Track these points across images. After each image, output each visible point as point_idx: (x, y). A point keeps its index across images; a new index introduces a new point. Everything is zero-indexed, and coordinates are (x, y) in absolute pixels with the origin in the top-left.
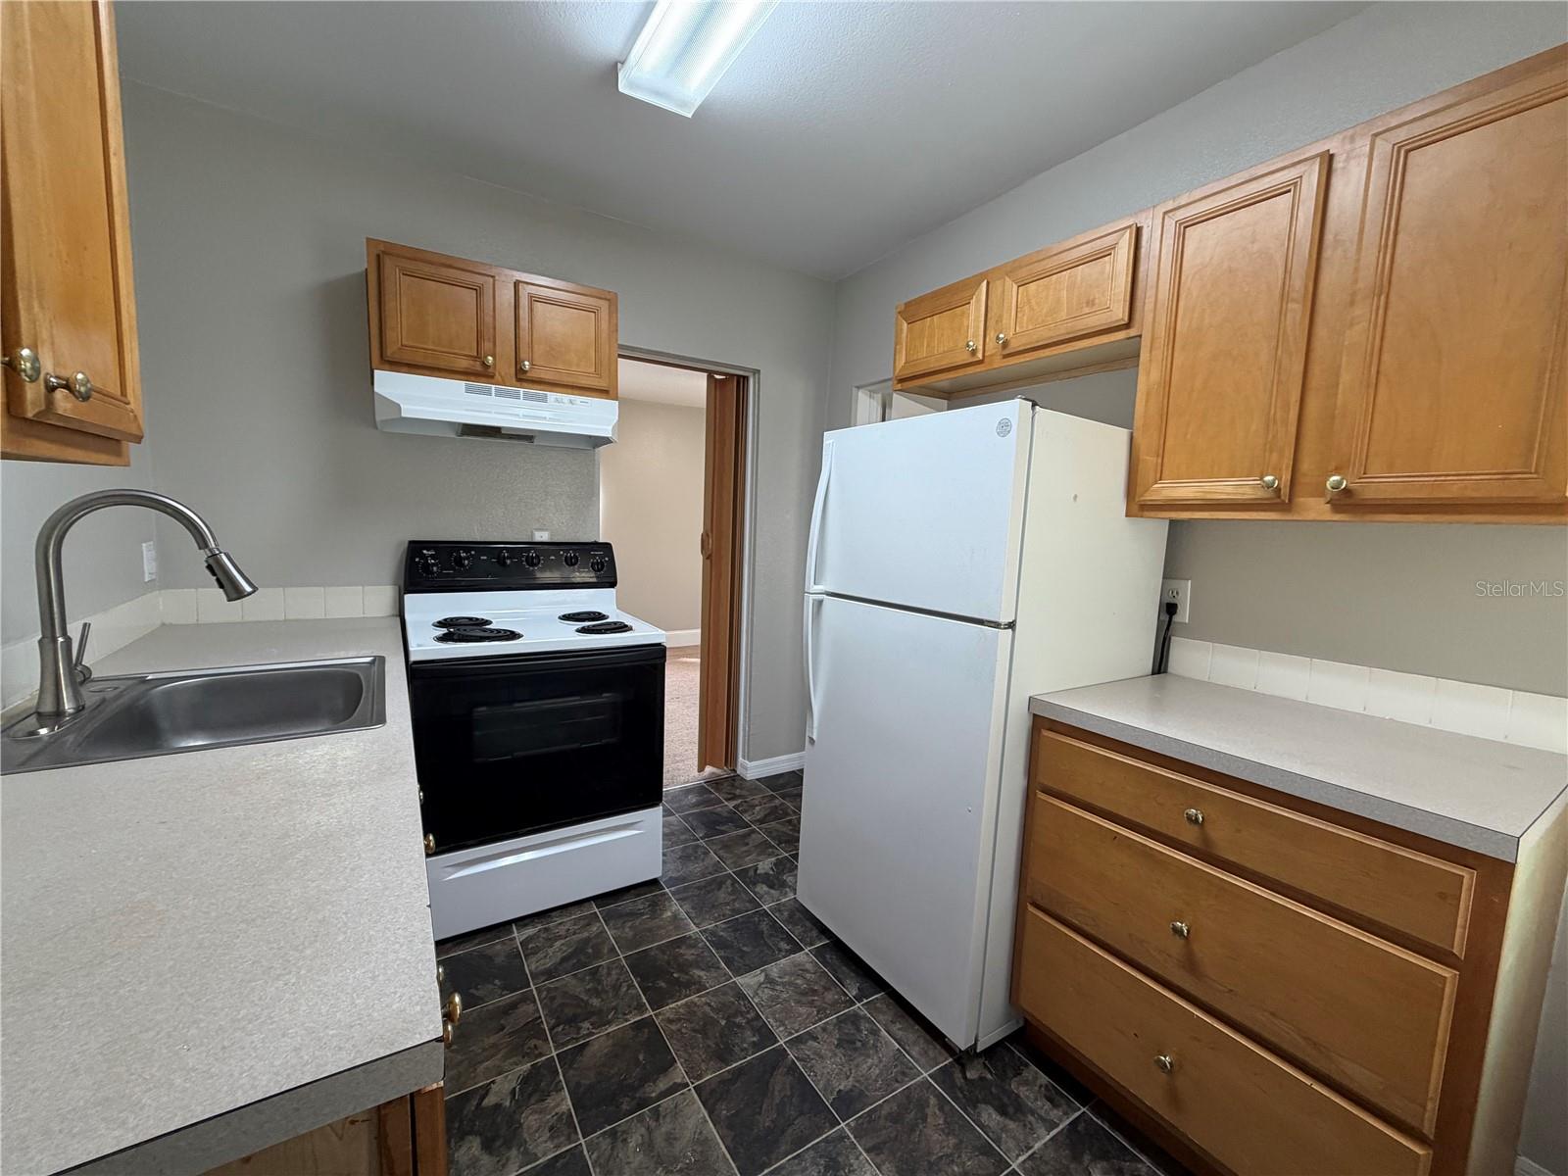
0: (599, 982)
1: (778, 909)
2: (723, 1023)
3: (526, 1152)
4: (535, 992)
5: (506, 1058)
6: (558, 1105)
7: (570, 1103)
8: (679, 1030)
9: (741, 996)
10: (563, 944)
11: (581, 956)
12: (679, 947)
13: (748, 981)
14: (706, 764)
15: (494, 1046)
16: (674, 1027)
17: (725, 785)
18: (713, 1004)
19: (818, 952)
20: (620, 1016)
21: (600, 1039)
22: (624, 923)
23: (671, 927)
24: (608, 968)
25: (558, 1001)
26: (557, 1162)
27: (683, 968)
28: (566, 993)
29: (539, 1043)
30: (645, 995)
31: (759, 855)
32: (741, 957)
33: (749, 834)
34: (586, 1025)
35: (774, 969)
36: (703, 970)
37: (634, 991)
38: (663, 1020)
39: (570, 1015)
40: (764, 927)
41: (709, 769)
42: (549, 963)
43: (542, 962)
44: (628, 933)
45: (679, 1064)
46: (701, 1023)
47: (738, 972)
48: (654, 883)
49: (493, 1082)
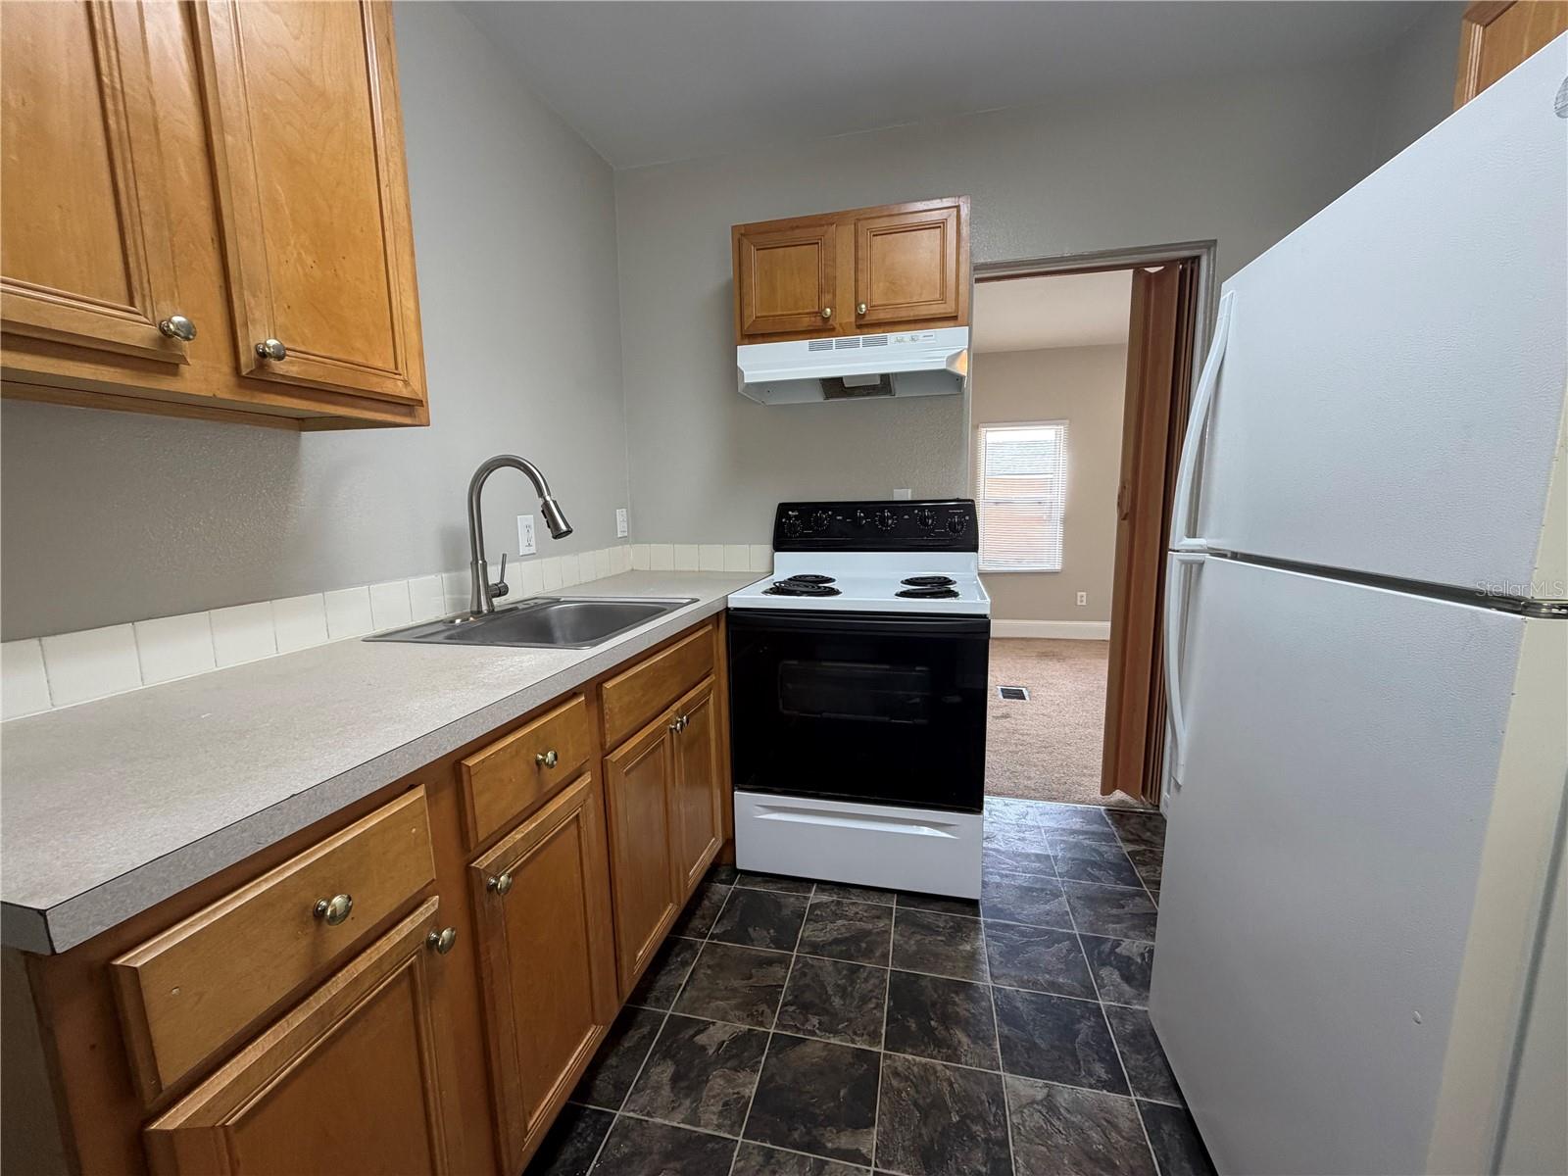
0: (853, 982)
1: (1121, 1015)
2: (955, 1118)
3: (695, 1111)
4: (793, 960)
5: (737, 1007)
6: (744, 1085)
7: (754, 1091)
8: (899, 1092)
9: (997, 1099)
10: (844, 925)
11: (855, 946)
12: (957, 993)
13: (1020, 1087)
14: (1115, 788)
15: (734, 990)
16: (895, 1083)
17: (1133, 821)
18: (956, 1086)
19: (1152, 1114)
20: (851, 1033)
21: (821, 1043)
22: (913, 933)
23: (961, 965)
24: (870, 973)
25: (807, 980)
26: (710, 1142)
27: (948, 1019)
28: (817, 975)
29: (768, 1011)
30: (887, 1025)
31: (1134, 928)
32: (1028, 1051)
33: (1133, 896)
34: (815, 1021)
35: (1065, 1094)
36: (969, 1036)
37: (878, 1014)
38: (889, 1066)
39: (808, 1002)
40: (1085, 1028)
41: (1119, 795)
42: (821, 937)
43: (816, 933)
44: (912, 946)
45: (875, 1132)
46: (928, 1100)
47: (1013, 1067)
48: (972, 904)
49: (714, 1023)
